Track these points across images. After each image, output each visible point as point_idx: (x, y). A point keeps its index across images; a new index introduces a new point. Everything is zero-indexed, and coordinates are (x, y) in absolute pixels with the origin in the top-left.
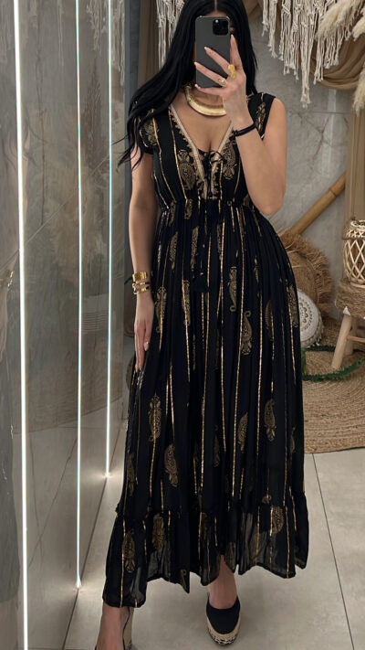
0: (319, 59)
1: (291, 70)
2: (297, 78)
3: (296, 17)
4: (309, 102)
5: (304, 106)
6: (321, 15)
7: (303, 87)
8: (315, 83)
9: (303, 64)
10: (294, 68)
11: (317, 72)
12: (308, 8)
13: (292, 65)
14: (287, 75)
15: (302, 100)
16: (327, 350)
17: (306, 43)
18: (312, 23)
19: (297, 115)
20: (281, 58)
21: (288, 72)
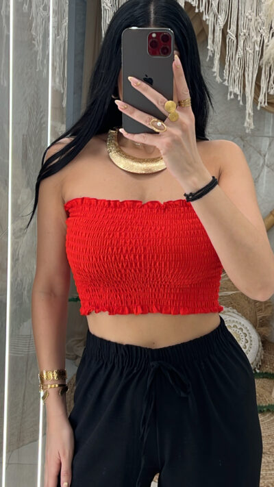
0: (263, 85)
1: (236, 95)
2: (241, 103)
3: (241, 43)
4: (252, 127)
5: (247, 131)
6: (266, 41)
7: (247, 112)
8: (259, 108)
9: (248, 90)
10: (238, 93)
11: (261, 98)
12: (253, 34)
13: (237, 90)
14: (231, 100)
15: (246, 125)
16: (267, 378)
17: (251, 69)
18: (257, 48)
19: (238, 139)
20: (226, 83)
21: (232, 96)
